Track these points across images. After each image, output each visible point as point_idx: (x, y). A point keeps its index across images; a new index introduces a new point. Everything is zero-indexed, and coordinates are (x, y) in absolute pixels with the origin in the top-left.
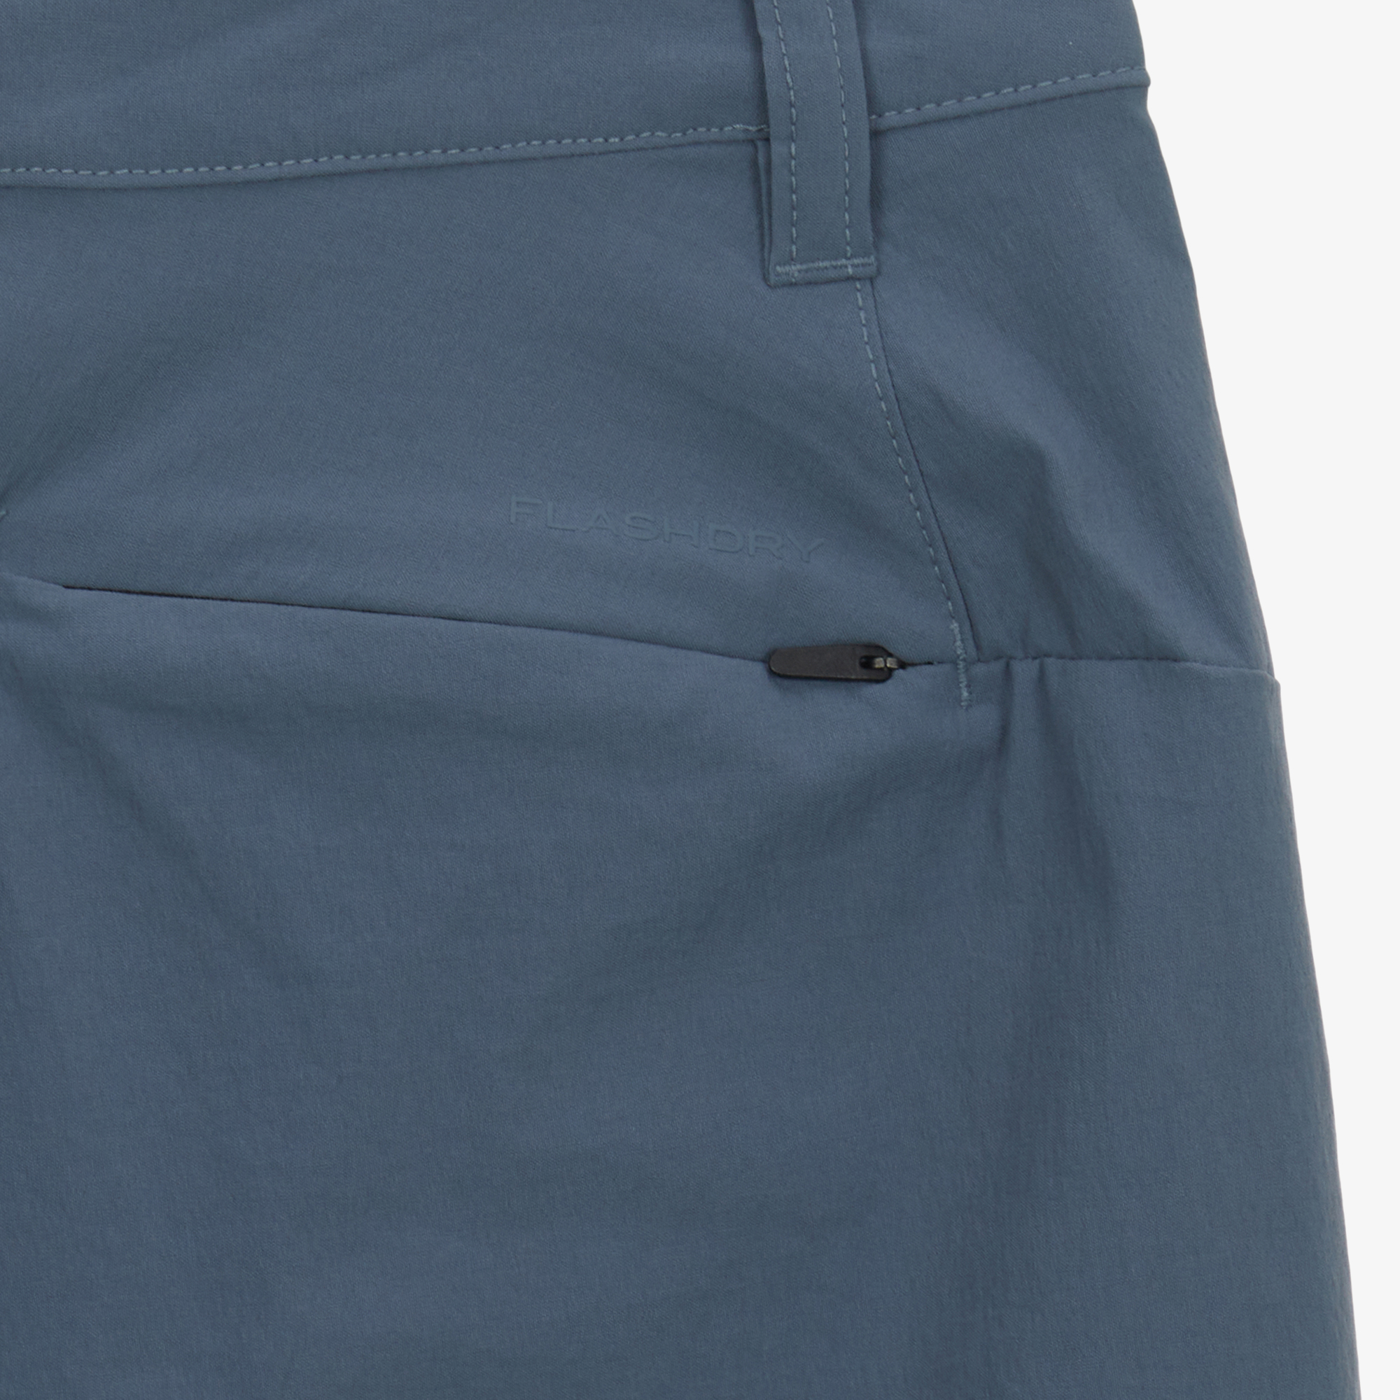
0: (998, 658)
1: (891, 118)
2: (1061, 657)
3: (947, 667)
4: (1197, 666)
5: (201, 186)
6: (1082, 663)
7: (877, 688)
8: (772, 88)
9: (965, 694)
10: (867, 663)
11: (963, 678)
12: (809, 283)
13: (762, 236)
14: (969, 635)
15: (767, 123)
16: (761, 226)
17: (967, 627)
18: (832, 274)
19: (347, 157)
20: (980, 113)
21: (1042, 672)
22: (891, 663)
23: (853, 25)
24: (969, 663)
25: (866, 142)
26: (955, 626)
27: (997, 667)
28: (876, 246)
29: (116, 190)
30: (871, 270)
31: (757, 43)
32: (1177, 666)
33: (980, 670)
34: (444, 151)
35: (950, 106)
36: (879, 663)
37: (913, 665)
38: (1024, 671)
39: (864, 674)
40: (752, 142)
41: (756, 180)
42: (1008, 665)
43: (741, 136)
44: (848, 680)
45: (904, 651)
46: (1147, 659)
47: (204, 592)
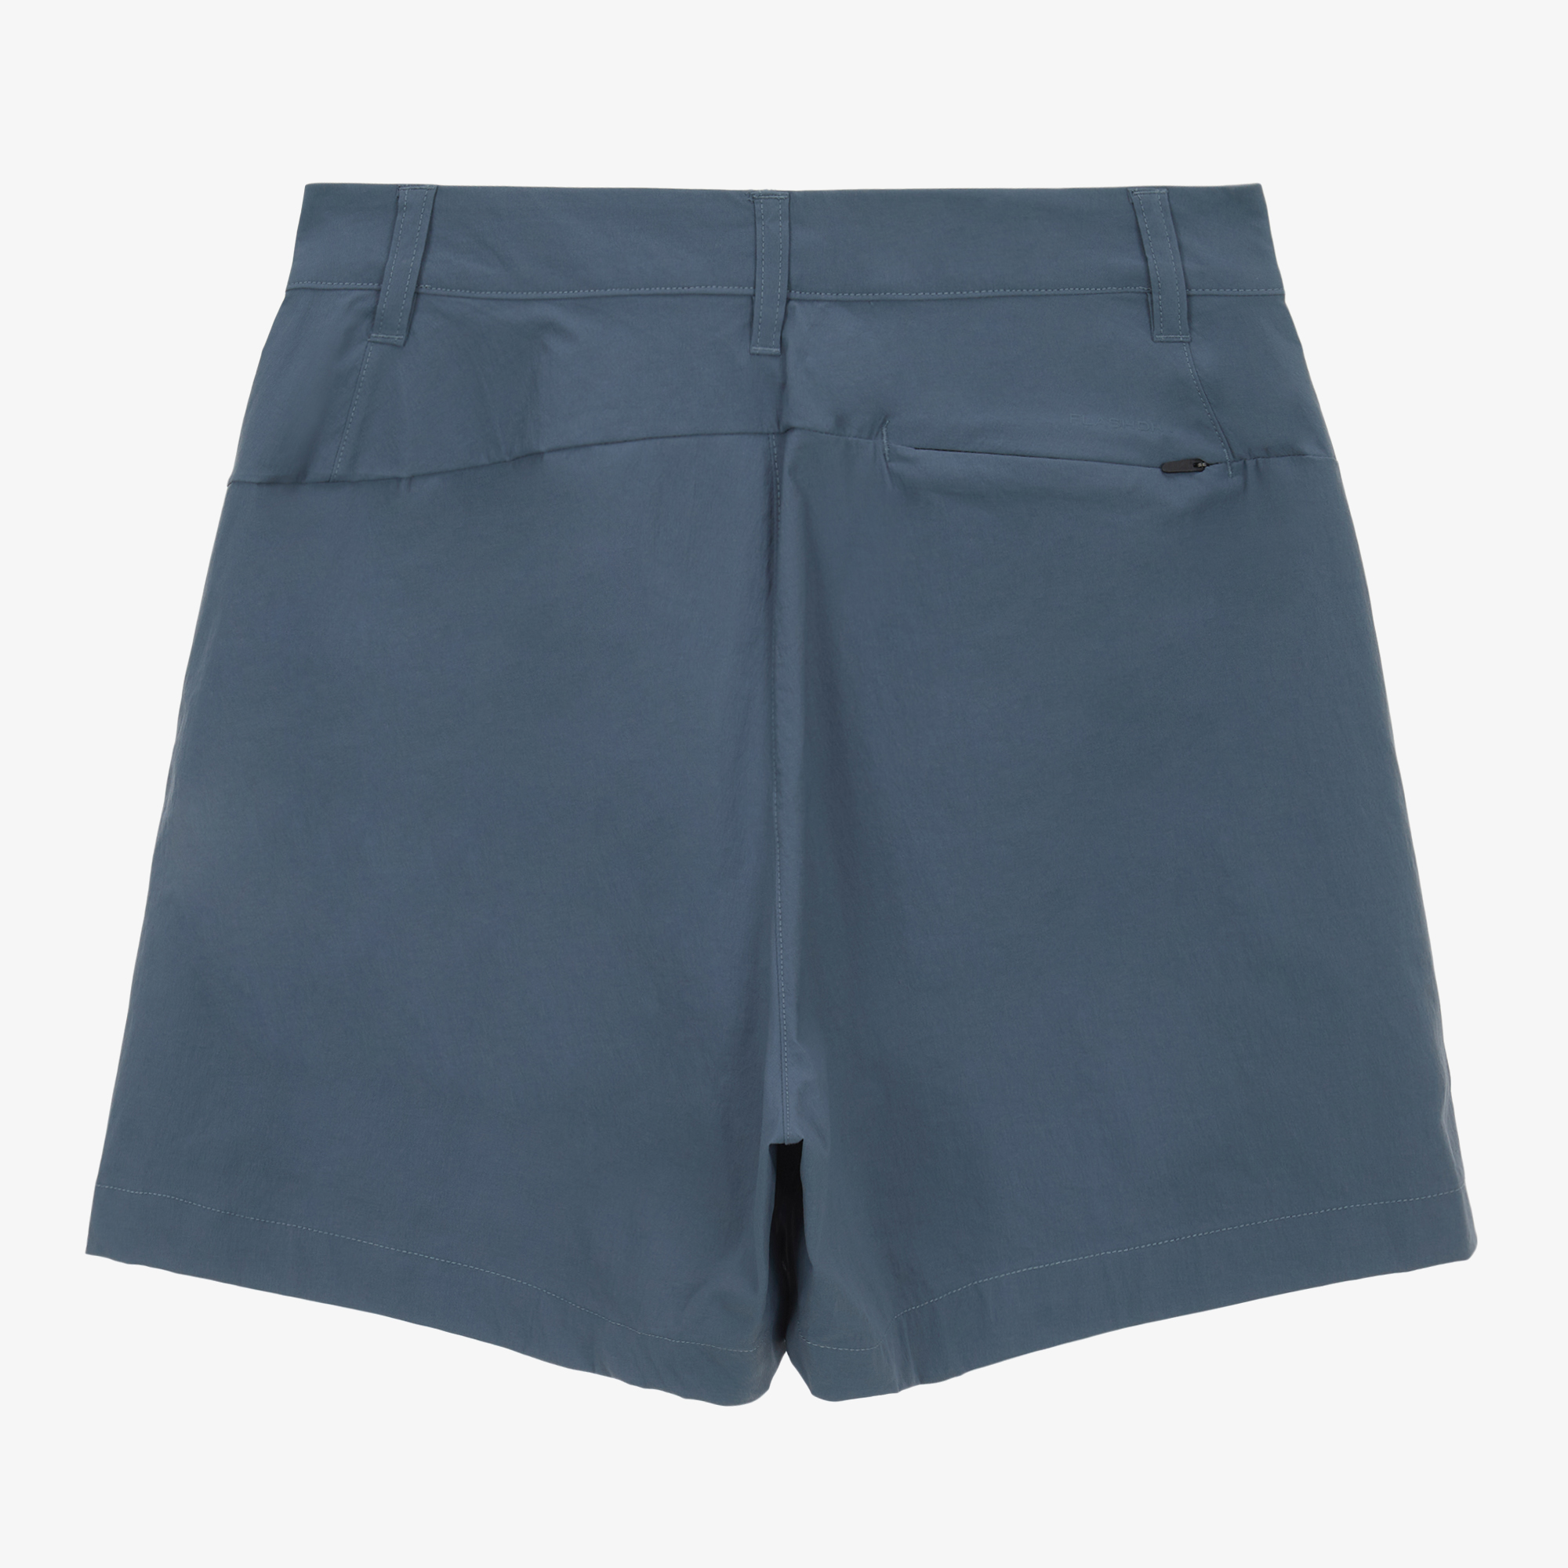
0: (1241, 460)
1: (1193, 291)
2: (1263, 457)
3: (1224, 464)
4: (1311, 456)
5: (951, 299)
6: (1271, 459)
7: (1200, 473)
8: (1152, 275)
9: (1231, 473)
10: (1196, 465)
11: (1229, 467)
12: (1167, 342)
13: (1150, 325)
14: (1230, 453)
15: (1150, 287)
16: (1150, 322)
17: (1229, 450)
18: (1175, 340)
19: (1005, 290)
20: (1226, 296)
21: (1257, 463)
22: (1204, 465)
23: (1179, 257)
24: (1231, 462)
25: (1185, 297)
26: (1225, 450)
27: (1241, 463)
28: (1190, 332)
29: (919, 301)
30: (1188, 340)
31: (1146, 260)
32: (1304, 457)
33: (1235, 464)
34: (1040, 290)
35: (1214, 291)
36: (1200, 465)
37: (1212, 464)
38: (1251, 463)
39: (1195, 469)
40: (1146, 293)
41: (1148, 306)
42: (1245, 462)
43: (1142, 291)
44: (1189, 472)
45: (1208, 460)
46: (1294, 455)
47: (964, 450)
